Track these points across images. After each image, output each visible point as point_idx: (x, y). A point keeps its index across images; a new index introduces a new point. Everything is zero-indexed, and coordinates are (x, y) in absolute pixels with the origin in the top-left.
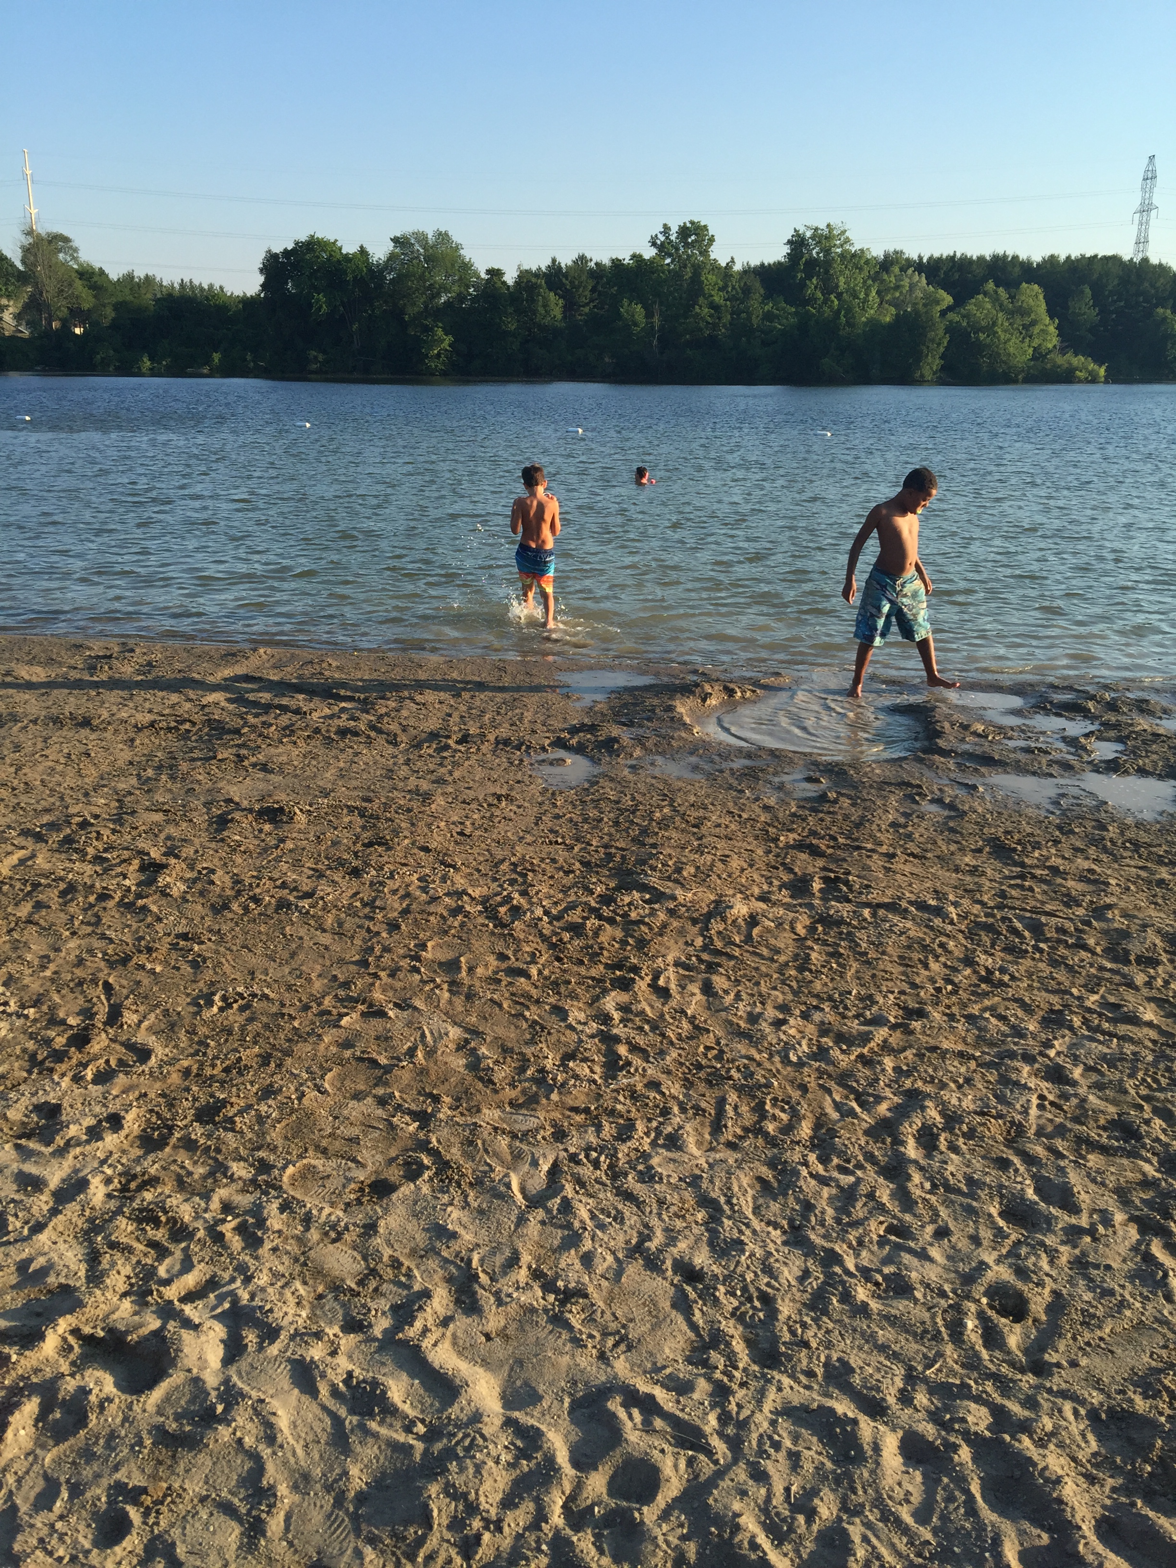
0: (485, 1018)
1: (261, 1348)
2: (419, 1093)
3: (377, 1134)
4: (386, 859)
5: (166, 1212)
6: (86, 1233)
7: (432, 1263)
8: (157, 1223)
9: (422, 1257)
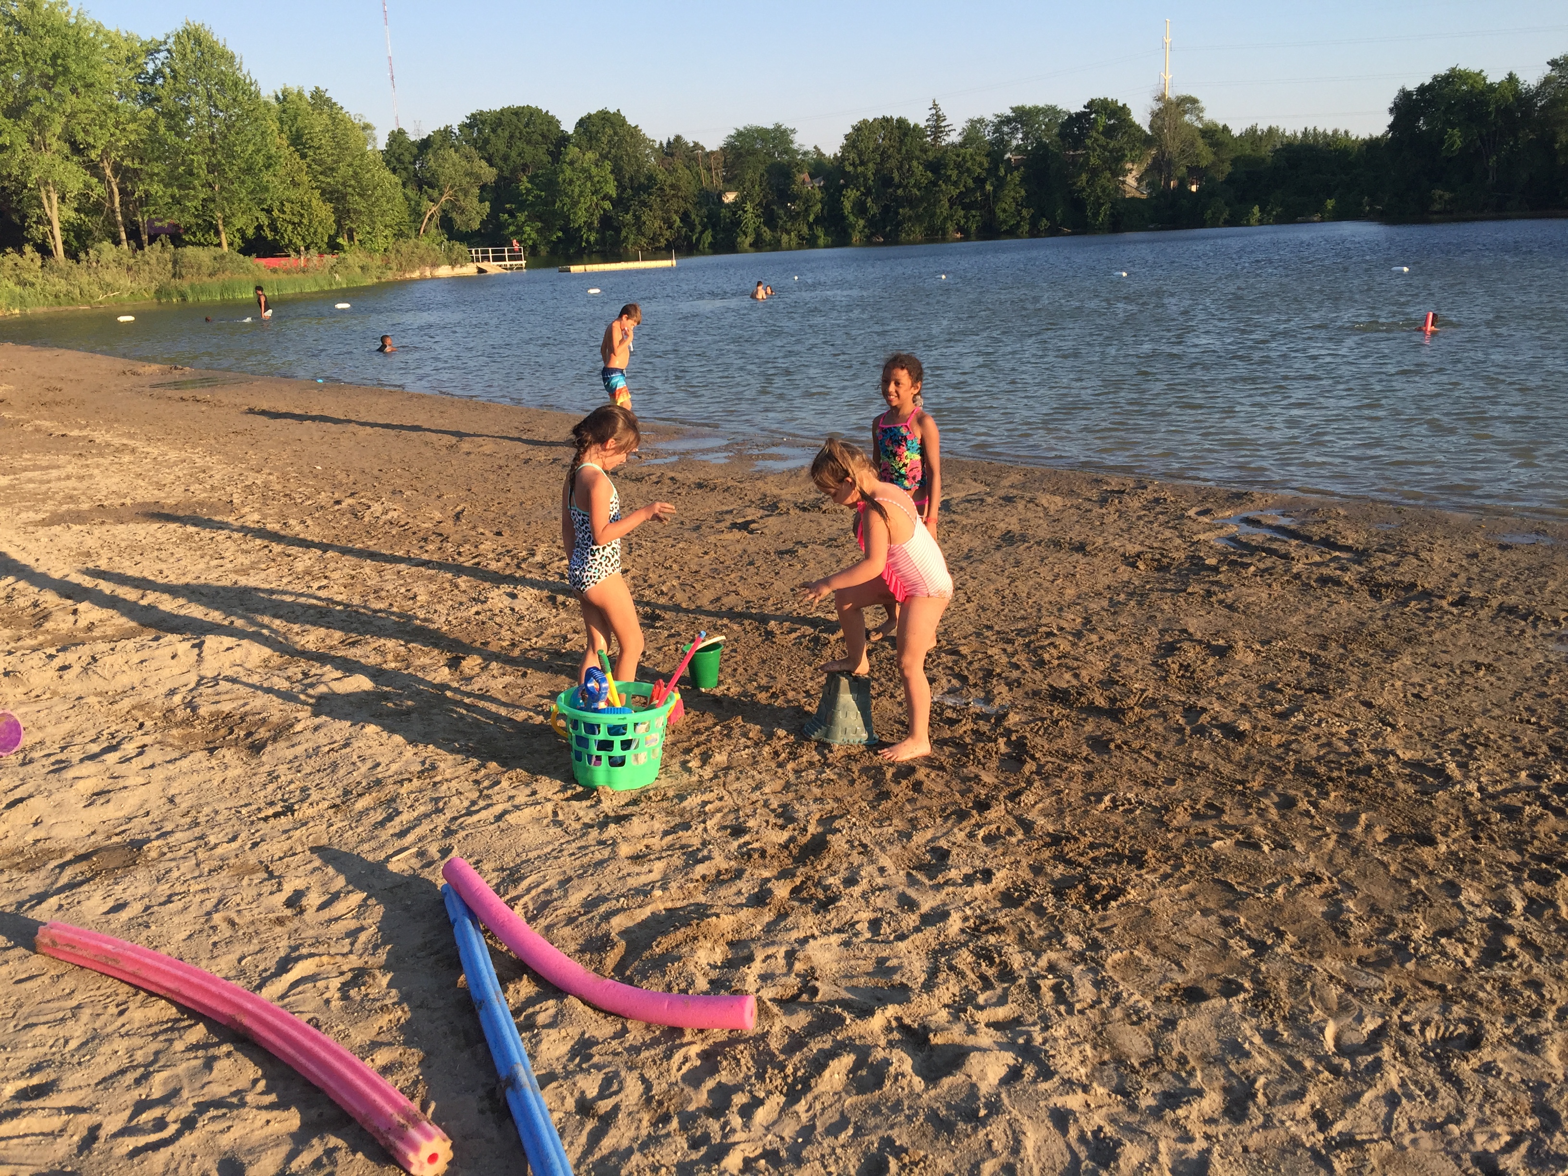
0: (1365, 876)
1: (1034, 1081)
2: (1266, 926)
3: (1209, 948)
4: (1320, 707)
5: (1000, 956)
6: (935, 952)
7: (1219, 1072)
8: (991, 962)
9: (1209, 1063)
